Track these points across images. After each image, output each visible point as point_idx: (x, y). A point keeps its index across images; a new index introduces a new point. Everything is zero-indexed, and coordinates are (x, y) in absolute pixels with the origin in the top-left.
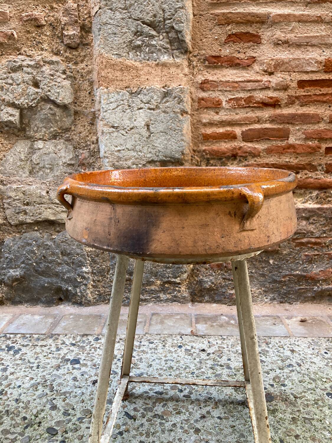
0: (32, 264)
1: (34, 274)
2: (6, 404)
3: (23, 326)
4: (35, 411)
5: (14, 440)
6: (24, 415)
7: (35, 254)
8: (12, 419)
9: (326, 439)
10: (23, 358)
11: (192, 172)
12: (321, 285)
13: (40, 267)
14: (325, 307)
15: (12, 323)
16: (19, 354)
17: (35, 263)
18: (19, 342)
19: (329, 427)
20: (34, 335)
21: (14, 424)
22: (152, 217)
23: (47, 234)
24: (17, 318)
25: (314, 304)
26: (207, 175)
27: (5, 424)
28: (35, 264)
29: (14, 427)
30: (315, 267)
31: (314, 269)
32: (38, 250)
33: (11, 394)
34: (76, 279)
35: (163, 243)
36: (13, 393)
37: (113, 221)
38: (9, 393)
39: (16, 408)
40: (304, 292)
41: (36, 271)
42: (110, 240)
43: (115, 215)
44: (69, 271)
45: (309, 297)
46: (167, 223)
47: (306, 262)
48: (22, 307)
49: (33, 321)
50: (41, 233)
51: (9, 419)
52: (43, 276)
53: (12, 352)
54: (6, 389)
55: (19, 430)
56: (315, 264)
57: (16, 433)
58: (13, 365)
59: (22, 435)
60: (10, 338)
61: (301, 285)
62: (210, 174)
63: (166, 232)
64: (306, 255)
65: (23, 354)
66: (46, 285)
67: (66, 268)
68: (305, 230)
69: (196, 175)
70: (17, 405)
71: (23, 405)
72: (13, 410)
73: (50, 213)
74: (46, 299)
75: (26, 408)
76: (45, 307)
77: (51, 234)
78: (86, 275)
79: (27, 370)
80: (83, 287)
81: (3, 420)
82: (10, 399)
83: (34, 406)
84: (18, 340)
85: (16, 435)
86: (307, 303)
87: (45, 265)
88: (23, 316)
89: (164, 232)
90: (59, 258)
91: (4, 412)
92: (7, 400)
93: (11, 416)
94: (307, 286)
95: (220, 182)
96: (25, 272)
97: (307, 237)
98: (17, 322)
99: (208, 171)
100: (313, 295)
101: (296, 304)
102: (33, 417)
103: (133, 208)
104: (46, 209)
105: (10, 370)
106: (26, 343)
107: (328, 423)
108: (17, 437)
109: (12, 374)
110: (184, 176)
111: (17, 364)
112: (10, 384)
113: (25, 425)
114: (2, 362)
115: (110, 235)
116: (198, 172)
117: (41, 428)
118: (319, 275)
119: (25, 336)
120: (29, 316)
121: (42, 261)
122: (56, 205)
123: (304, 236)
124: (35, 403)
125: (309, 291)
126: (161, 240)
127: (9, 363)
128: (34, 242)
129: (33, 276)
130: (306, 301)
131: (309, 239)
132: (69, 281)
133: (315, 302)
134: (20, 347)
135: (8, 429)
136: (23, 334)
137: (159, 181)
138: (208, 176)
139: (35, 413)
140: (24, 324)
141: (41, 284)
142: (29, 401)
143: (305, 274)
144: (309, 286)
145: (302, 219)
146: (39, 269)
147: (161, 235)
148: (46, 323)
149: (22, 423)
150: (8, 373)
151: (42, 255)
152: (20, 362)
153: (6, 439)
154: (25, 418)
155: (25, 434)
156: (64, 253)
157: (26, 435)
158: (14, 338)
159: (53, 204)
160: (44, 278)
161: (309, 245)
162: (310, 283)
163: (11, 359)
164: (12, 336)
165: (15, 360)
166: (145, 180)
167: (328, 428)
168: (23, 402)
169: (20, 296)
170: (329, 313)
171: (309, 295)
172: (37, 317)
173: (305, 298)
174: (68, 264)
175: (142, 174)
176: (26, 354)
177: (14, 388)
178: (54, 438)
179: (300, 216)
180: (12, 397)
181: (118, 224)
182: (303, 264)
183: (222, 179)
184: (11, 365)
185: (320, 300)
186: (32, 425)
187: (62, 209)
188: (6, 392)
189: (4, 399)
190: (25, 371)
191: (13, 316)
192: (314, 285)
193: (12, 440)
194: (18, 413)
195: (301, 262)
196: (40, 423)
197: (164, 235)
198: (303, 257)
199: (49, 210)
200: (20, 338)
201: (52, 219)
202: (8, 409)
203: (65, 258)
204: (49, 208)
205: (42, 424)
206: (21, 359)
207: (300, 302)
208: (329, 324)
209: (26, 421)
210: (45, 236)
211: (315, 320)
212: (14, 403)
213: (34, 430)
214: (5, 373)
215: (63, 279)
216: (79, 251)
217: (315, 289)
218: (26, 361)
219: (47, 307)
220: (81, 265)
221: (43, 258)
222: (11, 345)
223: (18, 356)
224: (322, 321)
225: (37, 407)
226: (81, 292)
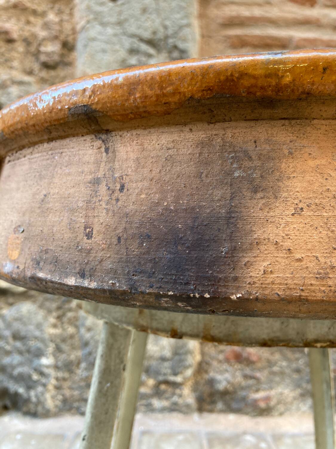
22: (250, 158)
34: (30, 377)
35: (298, 256)
37: (103, 189)
42: (89, 252)
43: (112, 170)
44: (21, 364)
46: (308, 178)
63: (306, 213)
67: (16, 359)
78: (46, 371)
80: (40, 389)
89: (298, 211)
90: (8, 343)
103: (175, 137)
115: (89, 236)
126: (287, 244)
147: (287, 224)
156: (16, 337)
174: (20, 353)
181: (122, 197)
197: (297, 223)
203: (18, 344)
215: (12, 377)
216: (37, 333)
220: (39, 354)
226: (36, 396)
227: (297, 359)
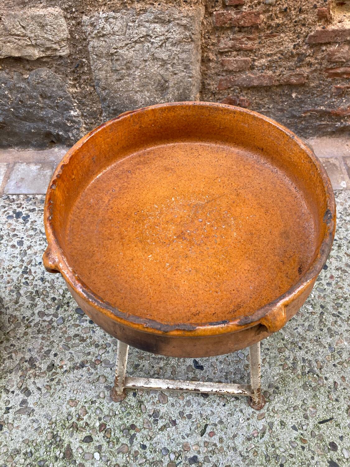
0: (9, 110)
1: (16, 120)
2: (34, 283)
3: (21, 182)
4: (61, 292)
5: (51, 322)
6: (53, 296)
7: (9, 98)
8: (44, 300)
9: (308, 313)
10: (34, 227)
11: (204, 111)
12: (345, 121)
13: (19, 113)
14: (343, 142)
15: (9, 178)
16: (29, 223)
17: (13, 108)
18: (24, 206)
19: (313, 300)
20: (37, 196)
21: (47, 306)
23: (15, 73)
24: (12, 169)
25: (332, 139)
26: (224, 117)
27: (39, 306)
28: (12, 110)
29: (48, 309)
30: (344, 101)
31: (342, 104)
32: (11, 93)
33: (35, 272)
34: (65, 124)
36: (37, 271)
38: (33, 271)
39: (44, 288)
40: (324, 127)
41: (17, 117)
44: (55, 116)
45: (329, 132)
46: (177, 342)
47: (335, 96)
48: (13, 151)
49: (31, 175)
50: (8, 74)
51: (41, 301)
52: (26, 121)
53: (21, 220)
54: (29, 267)
55: (52, 311)
56: (346, 98)
57: (51, 315)
58: (27, 236)
59: (57, 317)
60: (14, 201)
61: (323, 121)
62: (228, 117)
63: (176, 347)
64: (337, 88)
65: (32, 222)
66: (33, 131)
67: (51, 112)
68: (344, 58)
69: (209, 115)
70: (43, 285)
71: (49, 285)
72: (42, 290)
73: (12, 49)
74: (37, 143)
75: (53, 287)
76: (38, 150)
77: (21, 73)
78: (77, 120)
79: (42, 242)
80: (75, 131)
81: (36, 301)
82: (36, 278)
83: (59, 286)
84: (22, 202)
85: (51, 316)
86: (325, 138)
87: (25, 111)
88: (17, 165)
89: (174, 347)
90: (39, 102)
91: (34, 293)
92: (33, 280)
93: (42, 297)
94: (329, 121)
95: (241, 130)
96: (3, 119)
97: (345, 67)
98: (14, 177)
99: (225, 112)
100: (334, 130)
101: (312, 139)
102: (61, 298)
104: (4, 42)
105: (26, 243)
106: (32, 207)
107: (313, 296)
108: (52, 318)
109: (29, 247)
110: (193, 115)
111: (31, 236)
112: (31, 261)
113: (56, 306)
114: (16, 233)
116: (211, 111)
117: (71, 309)
118: (346, 110)
119: (28, 197)
120: (24, 166)
121: (20, 106)
122: (17, 37)
123: (342, 65)
124: (59, 282)
125: (331, 126)
127: (23, 234)
128: (3, 85)
129: (15, 122)
130: (323, 136)
131: (347, 68)
132: (57, 125)
133: (334, 136)
134: (27, 212)
135: (43, 310)
136: (26, 195)
137: (159, 124)
138: (225, 119)
139: (62, 293)
140: (23, 179)
141: (26, 129)
142: (53, 280)
143: (330, 110)
144: (332, 122)
145: (344, 44)
146: (19, 115)
147: (171, 349)
148: (45, 176)
149: (53, 304)
150: (25, 247)
151: (17, 99)
152: (32, 232)
153: (44, 321)
154: (54, 299)
155: (58, 315)
156: (44, 96)
157: (60, 316)
158: (17, 200)
159: (12, 35)
160: (28, 124)
161: (345, 76)
162: (333, 119)
163: (23, 229)
164: (15, 197)
165: (27, 230)
166: (140, 127)
167: (311, 302)
168: (48, 281)
169: (7, 140)
170: (345, 152)
171: (329, 130)
172: (34, 168)
173: (324, 132)
174: (52, 108)
175: (136, 120)
176: (36, 221)
177: (36, 265)
178: (84, 318)
179: (343, 40)
180: (37, 276)
181: (124, 331)
182: (331, 97)
183: (243, 127)
184: (25, 237)
185: (340, 134)
186: (62, 305)
187: (26, 42)
188: (30, 270)
189: (30, 279)
190: (40, 244)
191: (8, 165)
192: (337, 121)
193: (49, 322)
194: (47, 294)
195: (329, 96)
196: (68, 303)
198: (333, 90)
199: (8, 44)
200: (24, 200)
201: (17, 55)
202: (37, 289)
203: (47, 101)
204: (9, 42)
205: (70, 304)
206: (33, 229)
207: (317, 137)
208: (341, 170)
209: (56, 302)
210: (15, 77)
211: (328, 164)
212: (40, 282)
213: (65, 310)
214: (22, 247)
215: (50, 124)
216: (61, 93)
217: (337, 125)
218: (38, 231)
219: (40, 150)
220: (68, 108)
221: (20, 103)
222: (17, 211)
223: (28, 225)
224: (334, 165)
225: (61, 286)
226: (73, 136)
227: (283, 102)
